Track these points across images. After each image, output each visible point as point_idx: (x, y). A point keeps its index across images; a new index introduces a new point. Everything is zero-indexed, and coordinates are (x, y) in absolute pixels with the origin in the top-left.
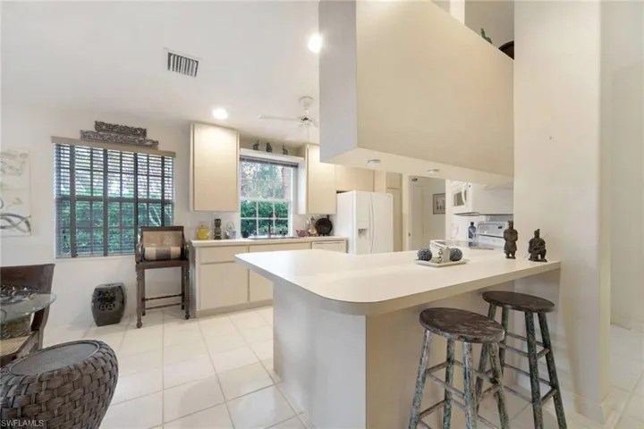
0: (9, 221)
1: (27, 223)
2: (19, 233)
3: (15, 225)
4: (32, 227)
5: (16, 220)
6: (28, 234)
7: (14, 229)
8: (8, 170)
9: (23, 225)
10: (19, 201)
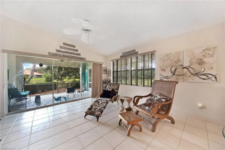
0: (207, 76)
1: (216, 78)
2: (211, 82)
3: (210, 78)
4: (217, 79)
5: (210, 76)
6: (216, 82)
7: (209, 80)
8: (207, 56)
9: (213, 78)
10: (212, 68)
